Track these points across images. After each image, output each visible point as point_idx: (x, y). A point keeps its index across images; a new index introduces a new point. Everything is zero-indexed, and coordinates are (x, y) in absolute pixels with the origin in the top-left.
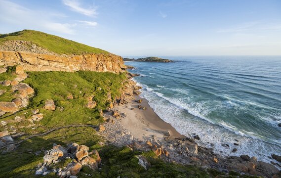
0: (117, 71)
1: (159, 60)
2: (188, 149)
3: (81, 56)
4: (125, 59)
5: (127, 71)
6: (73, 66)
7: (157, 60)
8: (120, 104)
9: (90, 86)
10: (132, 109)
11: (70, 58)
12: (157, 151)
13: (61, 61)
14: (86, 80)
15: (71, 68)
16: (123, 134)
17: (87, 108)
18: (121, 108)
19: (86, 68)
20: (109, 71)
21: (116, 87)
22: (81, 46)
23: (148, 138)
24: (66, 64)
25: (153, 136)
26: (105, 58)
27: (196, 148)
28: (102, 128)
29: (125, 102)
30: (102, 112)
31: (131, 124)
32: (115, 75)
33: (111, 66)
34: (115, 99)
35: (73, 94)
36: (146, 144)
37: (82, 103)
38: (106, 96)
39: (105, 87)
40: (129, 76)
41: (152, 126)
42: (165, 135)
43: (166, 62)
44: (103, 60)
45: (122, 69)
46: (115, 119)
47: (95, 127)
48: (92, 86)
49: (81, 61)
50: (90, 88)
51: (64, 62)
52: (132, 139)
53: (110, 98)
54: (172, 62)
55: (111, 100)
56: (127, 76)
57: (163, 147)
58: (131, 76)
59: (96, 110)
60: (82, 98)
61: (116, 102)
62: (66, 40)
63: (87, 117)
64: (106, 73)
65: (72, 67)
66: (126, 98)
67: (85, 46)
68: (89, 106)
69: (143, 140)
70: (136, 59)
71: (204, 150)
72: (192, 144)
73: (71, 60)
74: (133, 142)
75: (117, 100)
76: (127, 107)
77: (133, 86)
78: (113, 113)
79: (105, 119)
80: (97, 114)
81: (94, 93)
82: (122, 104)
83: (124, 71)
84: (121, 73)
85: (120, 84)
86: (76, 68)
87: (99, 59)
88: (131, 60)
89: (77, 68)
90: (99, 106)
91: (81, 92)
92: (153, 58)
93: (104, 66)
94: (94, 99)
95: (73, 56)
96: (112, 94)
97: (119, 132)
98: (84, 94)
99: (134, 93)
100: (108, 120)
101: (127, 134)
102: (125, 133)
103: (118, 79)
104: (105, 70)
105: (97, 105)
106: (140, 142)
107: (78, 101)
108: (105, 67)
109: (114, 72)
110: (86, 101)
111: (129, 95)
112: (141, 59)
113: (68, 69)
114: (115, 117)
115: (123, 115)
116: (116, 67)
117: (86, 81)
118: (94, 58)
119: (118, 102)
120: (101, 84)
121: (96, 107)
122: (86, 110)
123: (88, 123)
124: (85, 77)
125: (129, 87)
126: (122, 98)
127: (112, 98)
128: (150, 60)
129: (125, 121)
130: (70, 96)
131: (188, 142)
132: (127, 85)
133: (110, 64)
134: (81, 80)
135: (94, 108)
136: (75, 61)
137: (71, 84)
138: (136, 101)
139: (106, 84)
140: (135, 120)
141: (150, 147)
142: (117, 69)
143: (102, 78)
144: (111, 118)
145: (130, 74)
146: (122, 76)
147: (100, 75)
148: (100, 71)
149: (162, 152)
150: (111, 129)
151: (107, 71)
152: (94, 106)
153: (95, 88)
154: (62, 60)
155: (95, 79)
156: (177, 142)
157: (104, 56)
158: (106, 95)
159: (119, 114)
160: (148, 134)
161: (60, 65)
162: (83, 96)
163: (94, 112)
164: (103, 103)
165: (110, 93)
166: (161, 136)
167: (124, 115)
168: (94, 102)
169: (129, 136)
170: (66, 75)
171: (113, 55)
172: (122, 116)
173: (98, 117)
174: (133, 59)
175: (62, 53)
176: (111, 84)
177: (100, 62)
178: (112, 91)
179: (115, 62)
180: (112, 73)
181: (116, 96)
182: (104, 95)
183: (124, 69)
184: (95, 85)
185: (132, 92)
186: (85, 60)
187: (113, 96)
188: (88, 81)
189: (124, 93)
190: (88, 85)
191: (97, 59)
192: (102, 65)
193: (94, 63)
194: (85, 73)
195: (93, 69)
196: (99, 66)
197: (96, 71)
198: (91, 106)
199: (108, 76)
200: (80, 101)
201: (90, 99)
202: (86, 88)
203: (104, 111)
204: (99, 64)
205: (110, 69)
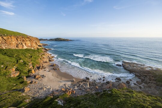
0: (35, 48)
2: (84, 86)
4: (40, 40)
5: (43, 47)
8: (40, 70)
9: (12, 60)
10: (49, 71)
12: (68, 93)
14: (7, 56)
16: (45, 89)
17: (10, 78)
18: (41, 72)
19: (6, 47)
20: (29, 48)
21: (36, 58)
23: (62, 87)
25: (65, 85)
26: (24, 39)
27: (88, 84)
28: (27, 89)
29: (43, 67)
30: (25, 78)
31: (50, 80)
32: (34, 50)
33: (29, 45)
34: (35, 67)
36: (61, 90)
38: (27, 66)
39: (26, 60)
40: (45, 50)
41: (63, 79)
42: (72, 82)
43: (67, 41)
44: (22, 40)
45: (39, 46)
46: (37, 80)
47: (20, 91)
48: (14, 60)
50: (11, 62)
52: (52, 90)
53: (31, 67)
55: (32, 68)
56: (43, 50)
57: (71, 89)
58: (46, 50)
59: (19, 77)
60: (5, 71)
61: (36, 69)
63: (12, 84)
64: (26, 49)
66: (44, 64)
68: (12, 76)
69: (59, 89)
70: (49, 39)
71: (92, 84)
72: (86, 83)
74: (53, 92)
75: (37, 67)
76: (45, 70)
77: (48, 56)
78: (35, 77)
79: (29, 82)
80: (21, 80)
81: (16, 65)
82: (42, 69)
83: (40, 47)
84: (38, 49)
85: (38, 56)
87: (19, 40)
88: (45, 40)
90: (22, 74)
91: (2, 66)
93: (24, 44)
94: (17, 70)
96: (32, 64)
97: (42, 88)
98: (6, 67)
99: (50, 61)
100: (31, 83)
101: (47, 88)
103: (36, 53)
104: (25, 47)
105: (20, 73)
106: (57, 90)
108: (25, 46)
109: (33, 48)
110: (9, 72)
111: (46, 62)
112: (52, 39)
114: (37, 79)
115: (43, 76)
116: (34, 45)
119: (38, 68)
120: (22, 57)
121: (19, 75)
122: (10, 79)
123: (13, 89)
124: (6, 53)
125: (45, 57)
126: (41, 65)
127: (33, 66)
128: (58, 40)
129: (45, 79)
131: (84, 82)
132: (44, 56)
133: (29, 43)
134: (1, 56)
135: (17, 76)
138: (51, 66)
139: (27, 57)
140: (52, 77)
141: (64, 92)
142: (35, 46)
143: (23, 53)
144: (34, 80)
145: (45, 49)
146: (40, 51)
148: (20, 48)
149: (71, 92)
150: (34, 88)
151: (27, 48)
152: (17, 74)
153: (17, 61)
155: (16, 55)
156: (79, 84)
157: (23, 37)
158: (28, 65)
159: (40, 76)
160: (62, 84)
162: (5, 69)
163: (18, 79)
164: (25, 71)
165: (31, 63)
166: (70, 83)
168: (17, 72)
169: (49, 89)
171: (31, 37)
172: (42, 77)
173: (22, 82)
174: (47, 39)
176: (31, 57)
177: (19, 42)
178: (33, 62)
179: (33, 42)
180: (31, 49)
181: (36, 65)
182: (26, 65)
183: (41, 46)
184: (17, 59)
185: (48, 60)
186: (5, 41)
187: (33, 65)
188: (10, 56)
189: (42, 62)
190: (10, 59)
191: (17, 39)
192: (22, 44)
193: (14, 42)
194: (5, 51)
195: (13, 47)
196: (19, 45)
197: (16, 48)
198: (14, 75)
199: (28, 52)
200: (2, 74)
201: (13, 70)
202: (8, 62)
203: (27, 77)
204: (19, 43)
205: (29, 47)
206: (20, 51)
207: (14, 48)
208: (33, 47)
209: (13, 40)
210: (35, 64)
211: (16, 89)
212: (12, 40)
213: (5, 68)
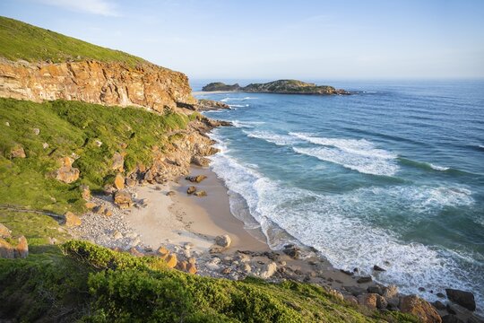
0: (156, 107)
1: (308, 88)
3: (64, 66)
6: (40, 87)
7: (300, 89)
8: (145, 183)
9: (74, 135)
10: (168, 194)
11: (35, 68)
13: (12, 75)
14: (69, 120)
15: (36, 92)
17: (53, 180)
18: (143, 191)
19: (74, 94)
20: (135, 105)
21: (145, 142)
22: (68, 43)
23: (172, 247)
24: (23, 82)
25: (186, 244)
26: (124, 72)
28: (72, 219)
29: (158, 179)
30: (87, 191)
32: (150, 117)
33: (140, 94)
34: (133, 171)
35: (26, 149)
36: (157, 253)
37: (43, 169)
38: (108, 161)
39: (113, 141)
40: (203, 125)
42: (217, 243)
44: (119, 76)
45: (180, 105)
46: (115, 210)
47: (58, 218)
48: (79, 134)
49: (61, 78)
50: (71, 139)
51: (18, 77)
52: (135, 244)
53: (119, 166)
54: (344, 93)
55: (122, 170)
59: (75, 187)
60: (47, 159)
61: (135, 177)
62: (36, 29)
63: (48, 196)
64: (126, 109)
65: (38, 90)
66: (165, 169)
67: (79, 42)
68: (59, 178)
69: (157, 248)
73: (36, 73)
75: (139, 173)
76: (158, 189)
77: (197, 146)
78: (114, 196)
79: (91, 205)
80: (74, 194)
81: (79, 151)
82: (150, 182)
84: (168, 114)
85: (158, 138)
86: (50, 94)
87: (109, 76)
89: (53, 94)
90: (86, 180)
91: (46, 145)
92: (290, 82)
93: (122, 91)
94: (77, 164)
95: (44, 65)
96: (127, 158)
97: (112, 232)
98: (54, 150)
99: (194, 162)
100: (95, 210)
101: (128, 236)
102: (124, 235)
103: (155, 127)
104: (125, 102)
105: (82, 177)
106: (149, 250)
107: (35, 163)
108: (124, 96)
109: (149, 109)
110: (54, 164)
111: (176, 163)
112: (255, 86)
113: (28, 95)
114: (118, 205)
115: (140, 203)
116: (156, 96)
117: (66, 123)
118: (96, 72)
119: (141, 176)
120: (104, 132)
121: (77, 181)
122: (51, 184)
123: (45, 208)
124: (66, 114)
125: (184, 146)
127: (125, 166)
128: (282, 88)
129: (139, 214)
130: (18, 151)
132: (177, 142)
133: (138, 90)
134: (54, 120)
135: (71, 183)
136: (45, 77)
137: (26, 126)
138: (187, 179)
139: (118, 134)
140: (163, 214)
142: (158, 101)
143: (110, 121)
144: (108, 205)
145: (205, 120)
146: (170, 121)
147: (106, 114)
148: (111, 103)
150: (94, 226)
151: (130, 104)
152: (72, 178)
153: (87, 141)
154: (15, 72)
155: (90, 121)
156: (236, 257)
157: (125, 66)
158: (110, 157)
159: (131, 200)
161: (10, 85)
162: (50, 155)
163: (70, 190)
165: (124, 154)
166: (207, 245)
167: (142, 203)
168: (74, 170)
169: (129, 240)
170: (19, 106)
171: (153, 67)
172: (135, 206)
173: (73, 201)
174: (235, 87)
175: (18, 57)
176: (133, 135)
177: (110, 82)
178: (131, 152)
179: (152, 84)
180: (141, 111)
181: (137, 164)
182: (106, 157)
183: (190, 107)
184: (87, 134)
185: (189, 159)
186: (73, 77)
187: (128, 163)
188: (73, 124)
189: (163, 160)
190: (70, 132)
191: (104, 73)
192: (116, 90)
193: (95, 83)
194: (67, 106)
195: (91, 98)
196: (109, 93)
197: (100, 103)
198: (64, 178)
199: (128, 117)
200: (39, 164)
201: (67, 163)
202: (62, 139)
203: (95, 193)
204: (109, 86)
205: (138, 101)
206: (105, 112)
207: (92, 101)
208: (150, 105)
209: (94, 74)
210: (135, 159)
211: (52, 212)
212: (91, 73)
213: (49, 152)
